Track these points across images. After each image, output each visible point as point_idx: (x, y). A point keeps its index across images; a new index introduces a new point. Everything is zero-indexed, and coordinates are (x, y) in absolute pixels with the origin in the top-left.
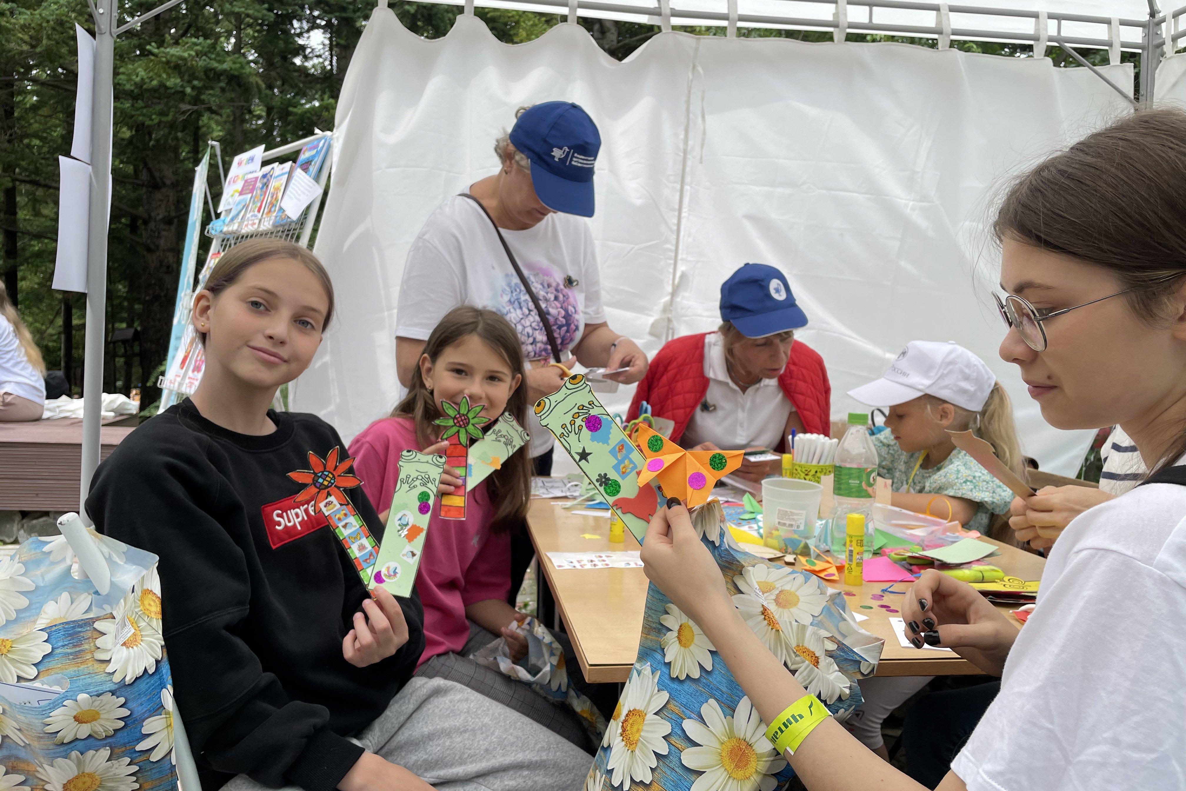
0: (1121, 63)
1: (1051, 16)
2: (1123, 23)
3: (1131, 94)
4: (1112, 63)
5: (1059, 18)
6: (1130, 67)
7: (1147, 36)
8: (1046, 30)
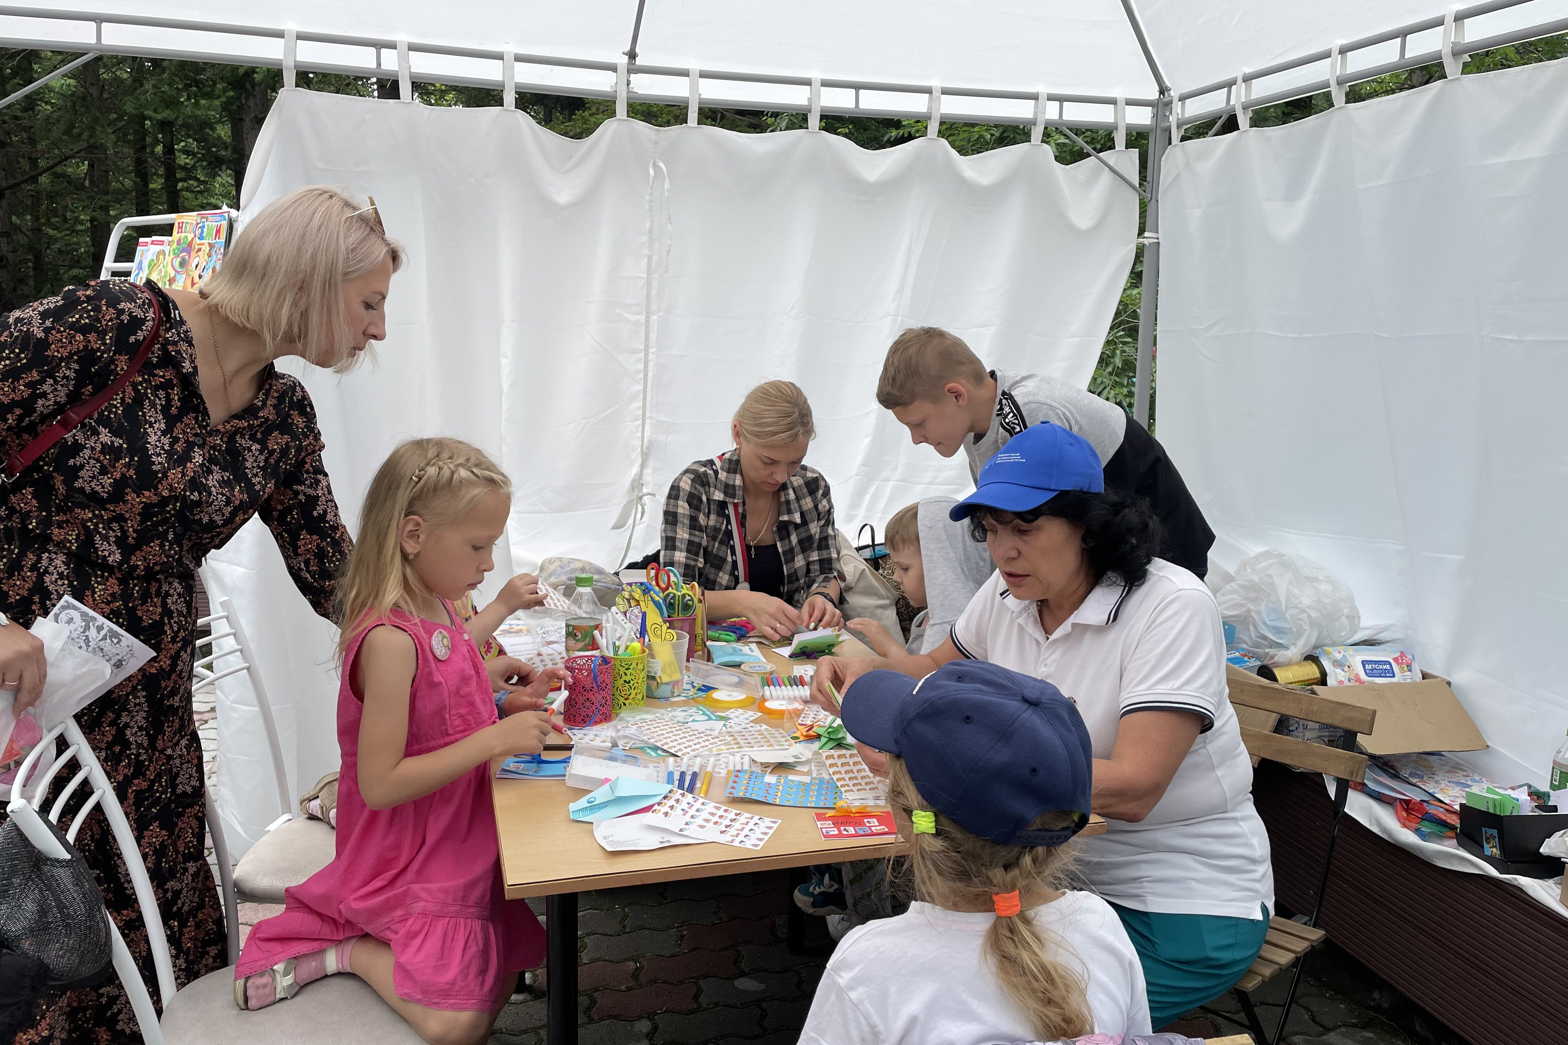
0: (1126, 148)
1: (1051, 98)
2: (1130, 103)
3: (1136, 181)
4: (1117, 149)
5: (1062, 99)
6: (1135, 153)
7: (1155, 116)
8: (1044, 113)
